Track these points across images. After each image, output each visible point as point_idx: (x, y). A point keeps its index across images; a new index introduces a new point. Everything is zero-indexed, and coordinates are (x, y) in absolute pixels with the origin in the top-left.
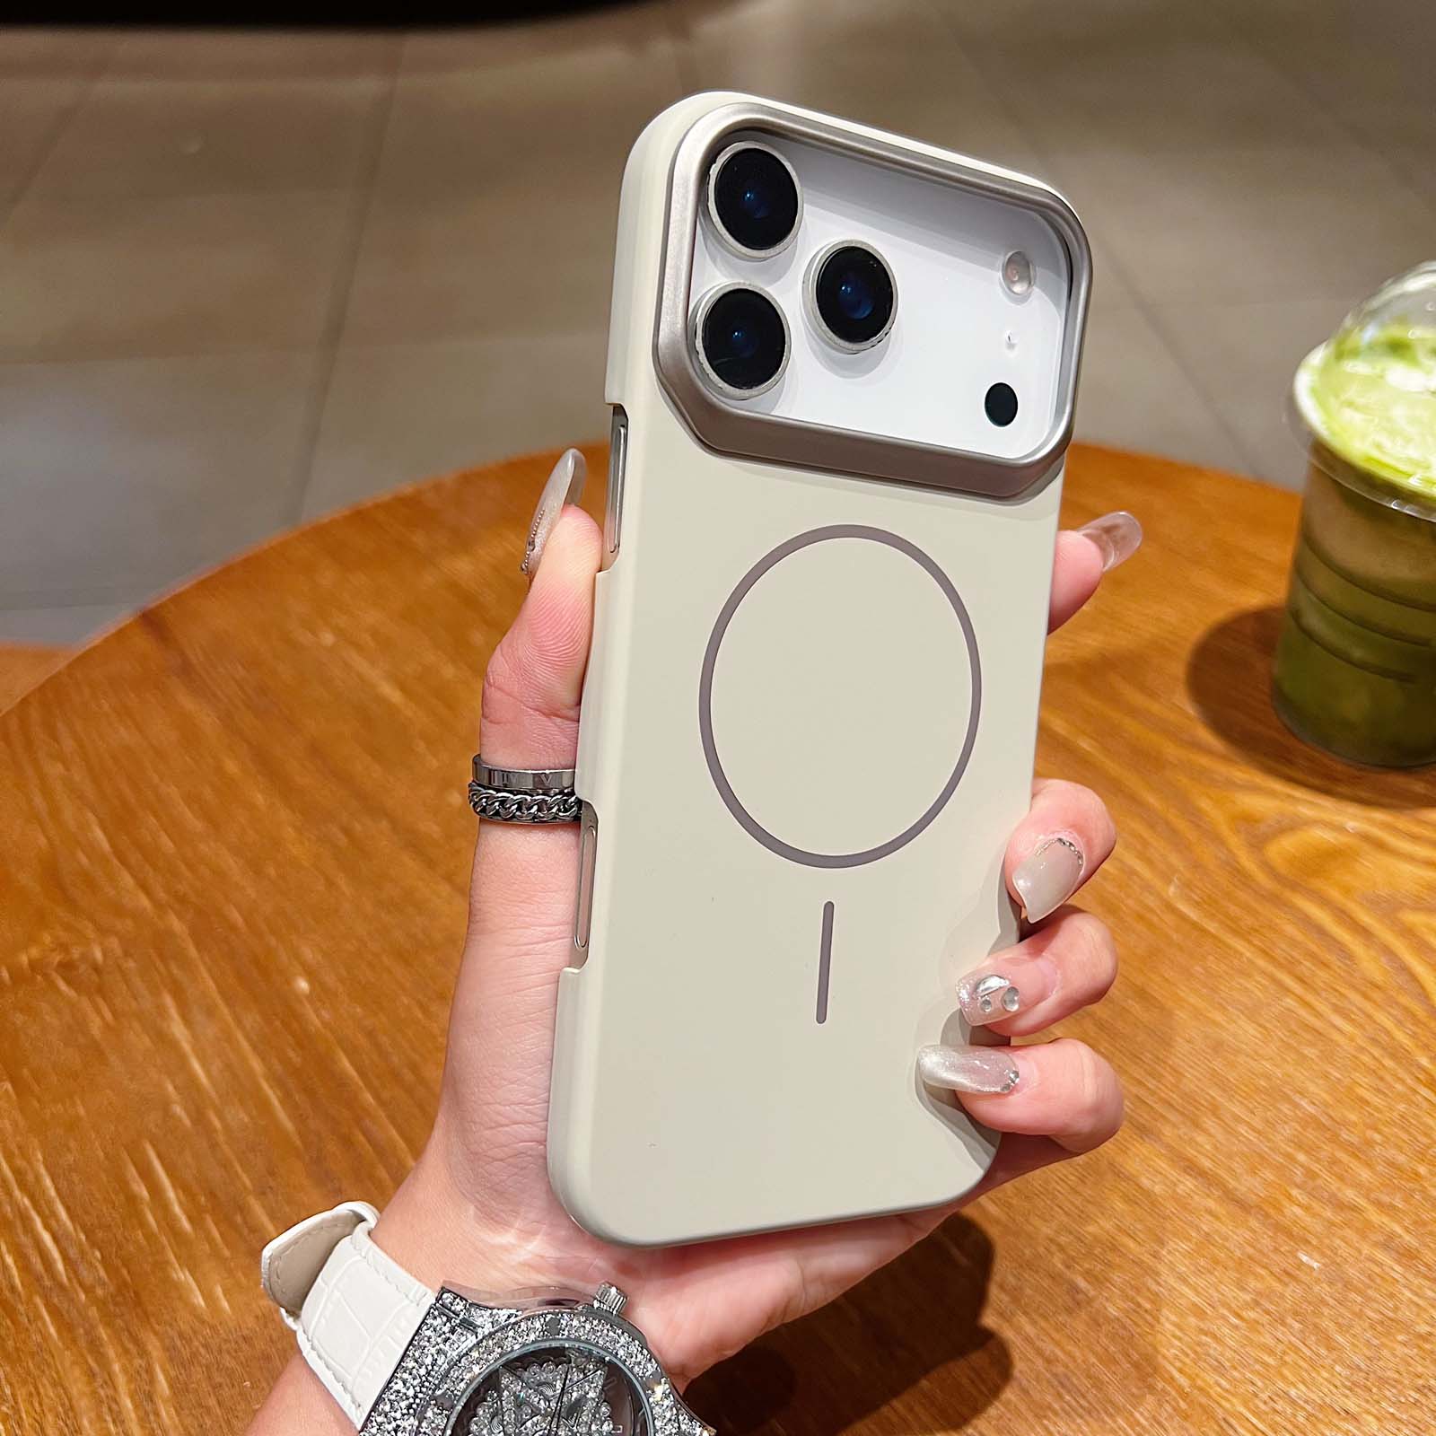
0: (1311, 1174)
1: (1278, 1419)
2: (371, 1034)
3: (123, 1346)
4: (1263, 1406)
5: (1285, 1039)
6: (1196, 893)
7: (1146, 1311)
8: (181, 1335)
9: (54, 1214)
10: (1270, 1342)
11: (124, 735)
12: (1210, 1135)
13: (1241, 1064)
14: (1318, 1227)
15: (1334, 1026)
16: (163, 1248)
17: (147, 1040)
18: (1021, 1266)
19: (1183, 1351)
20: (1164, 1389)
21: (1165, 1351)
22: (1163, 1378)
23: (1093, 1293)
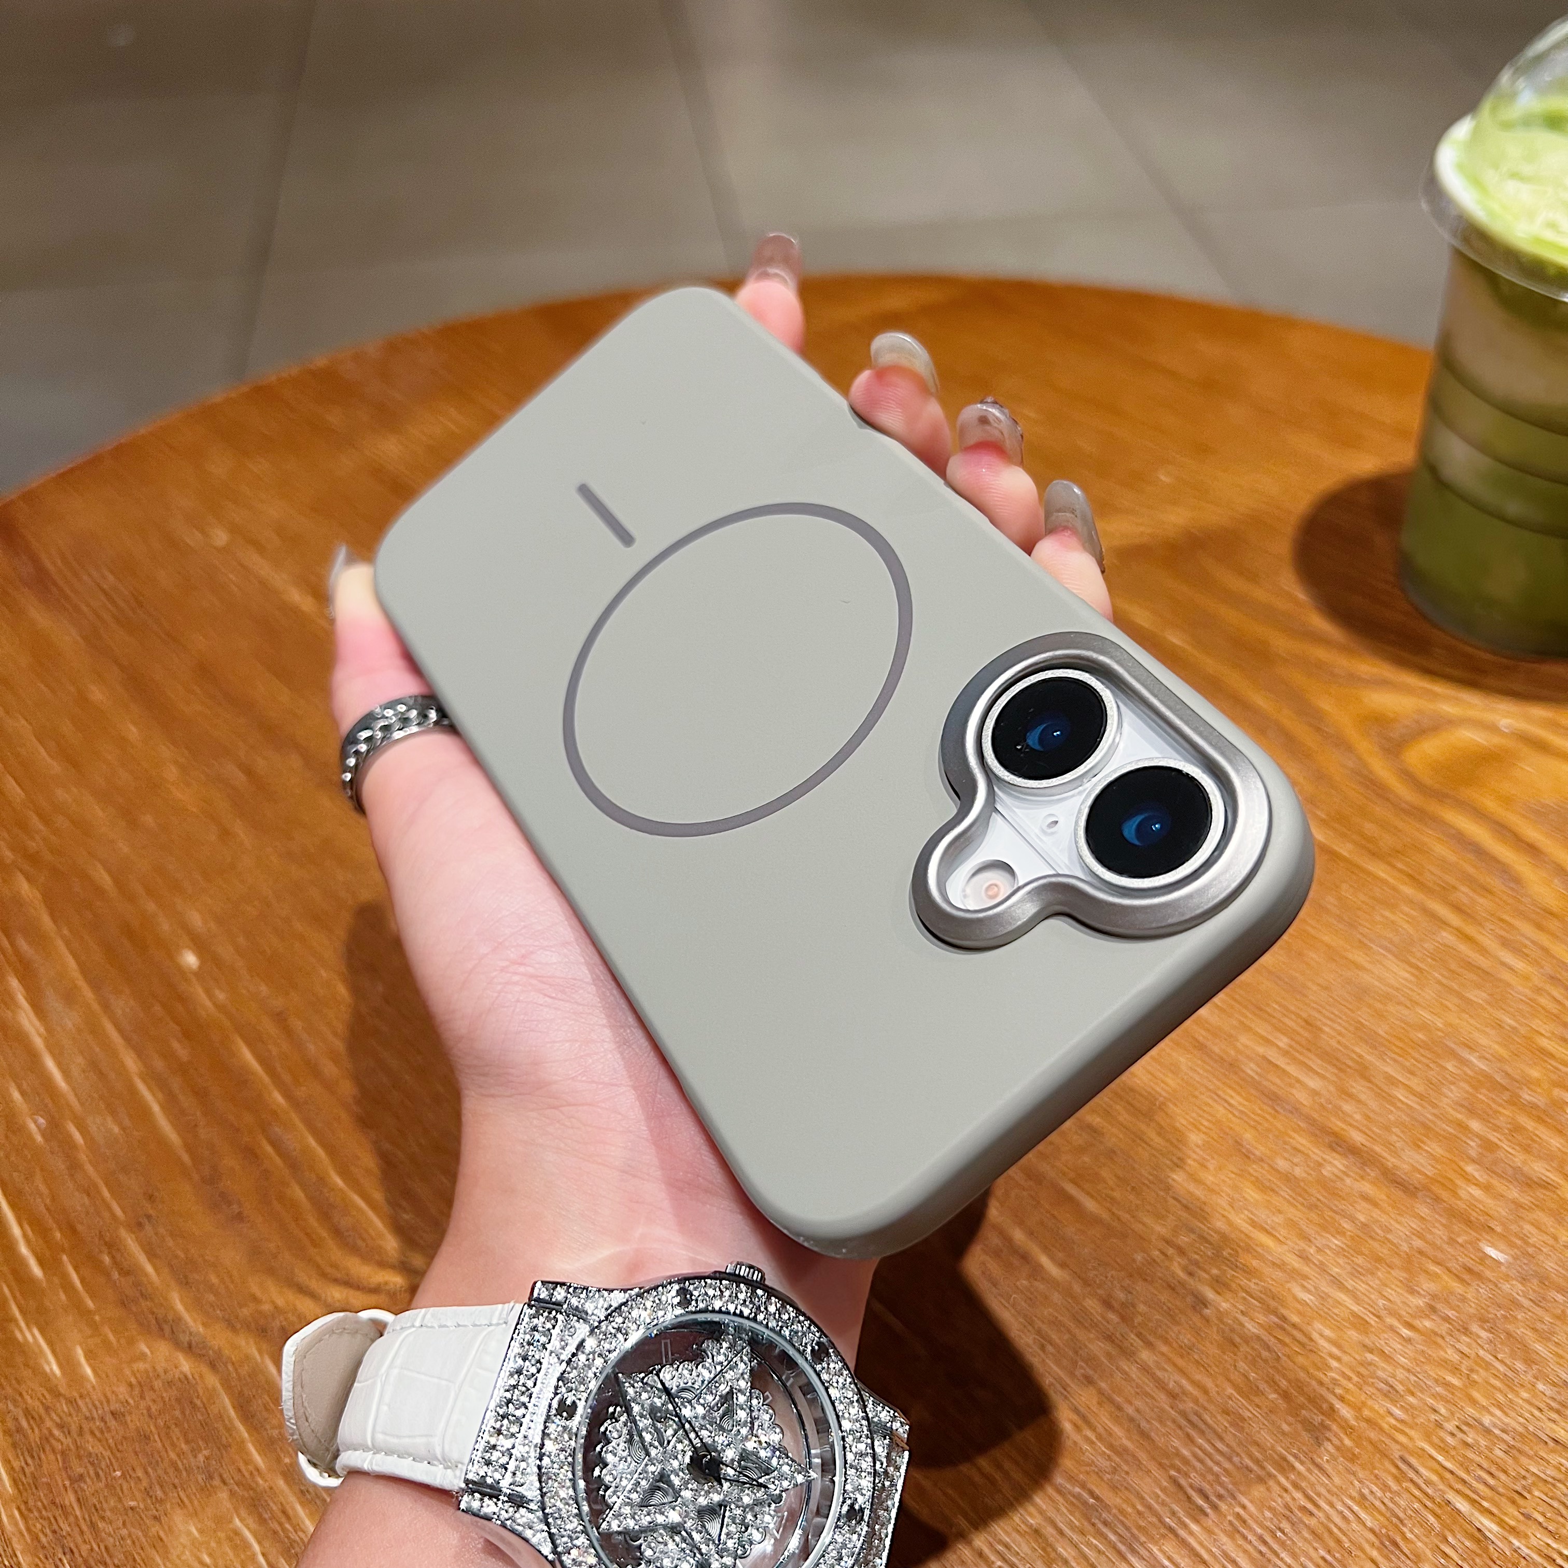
0: (1489, 1146)
1: (1471, 1455)
4: (1449, 1439)
5: (1444, 981)
7: (1294, 1326)
10: (1454, 1357)
12: (1359, 1101)
13: (1392, 1014)
14: (1501, 1210)
15: (1503, 964)
18: (1131, 1276)
19: (1344, 1375)
20: (1322, 1424)
21: (1320, 1375)
22: (1320, 1409)
23: (1225, 1306)
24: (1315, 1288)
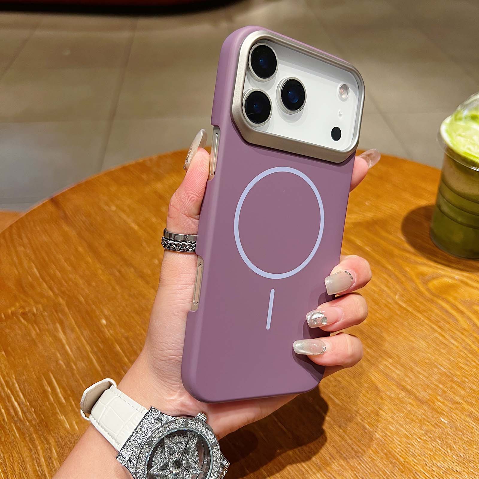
0: (444, 392)
1: (434, 473)
2: (127, 339)
3: (41, 440)
4: (428, 468)
5: (435, 347)
6: (405, 298)
7: (389, 436)
8: (61, 437)
9: (18, 396)
10: (431, 447)
11: (45, 238)
12: (410, 378)
13: (421, 355)
14: (446, 409)
15: (452, 343)
16: (55, 408)
17: (50, 338)
18: (346, 420)
19: (401, 450)
20: (395, 463)
21: (395, 449)
22: (395, 458)
23: (371, 430)
24: (395, 427)
